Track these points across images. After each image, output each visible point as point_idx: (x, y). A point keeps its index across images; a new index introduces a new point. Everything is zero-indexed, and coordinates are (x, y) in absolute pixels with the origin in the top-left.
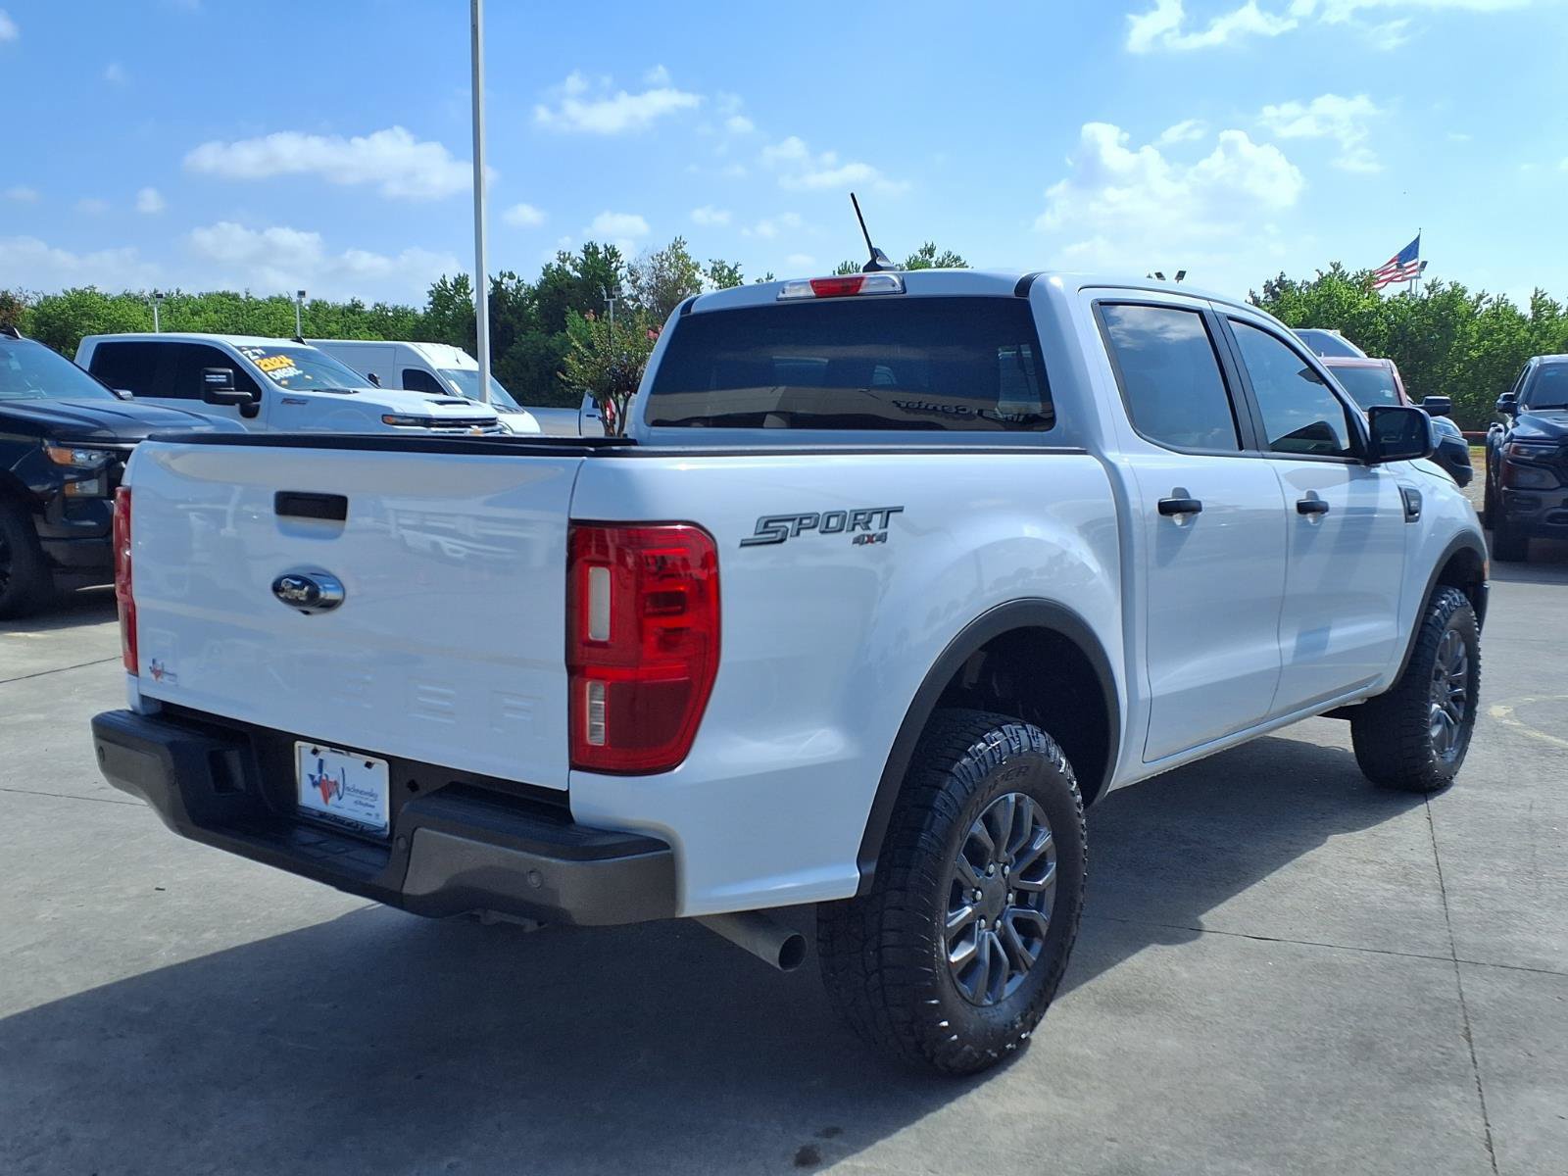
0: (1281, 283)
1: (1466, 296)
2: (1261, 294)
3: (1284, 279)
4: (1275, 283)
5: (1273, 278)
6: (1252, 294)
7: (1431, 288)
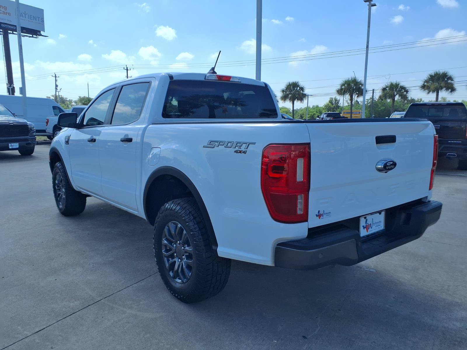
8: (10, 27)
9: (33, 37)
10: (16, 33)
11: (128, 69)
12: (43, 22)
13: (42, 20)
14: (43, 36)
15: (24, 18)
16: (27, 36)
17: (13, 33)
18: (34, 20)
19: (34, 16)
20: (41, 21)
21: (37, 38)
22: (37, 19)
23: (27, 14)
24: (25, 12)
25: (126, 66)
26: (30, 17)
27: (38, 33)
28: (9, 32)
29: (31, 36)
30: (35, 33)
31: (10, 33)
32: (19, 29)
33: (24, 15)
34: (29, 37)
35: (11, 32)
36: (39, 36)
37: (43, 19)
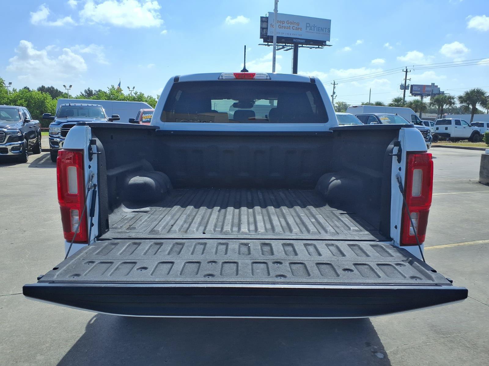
0: (89, 90)
1: (144, 96)
2: (84, 93)
3: (90, 89)
4: (87, 90)
5: (87, 89)
6: (81, 93)
7: (136, 93)
8: (300, 41)
9: (319, 48)
10: (272, 44)
11: (408, 71)
12: (329, 32)
13: (328, 30)
14: (327, 45)
15: (313, 31)
16: (314, 47)
17: (302, 47)
18: (321, 31)
19: (321, 28)
20: (328, 32)
21: (322, 48)
22: (324, 29)
23: (316, 27)
24: (314, 25)
25: (406, 67)
26: (319, 29)
27: (324, 43)
28: (299, 45)
29: (318, 46)
30: (321, 43)
31: (300, 47)
32: (275, 39)
33: (313, 28)
34: (316, 48)
35: (301, 45)
36: (324, 46)
37: (330, 29)
